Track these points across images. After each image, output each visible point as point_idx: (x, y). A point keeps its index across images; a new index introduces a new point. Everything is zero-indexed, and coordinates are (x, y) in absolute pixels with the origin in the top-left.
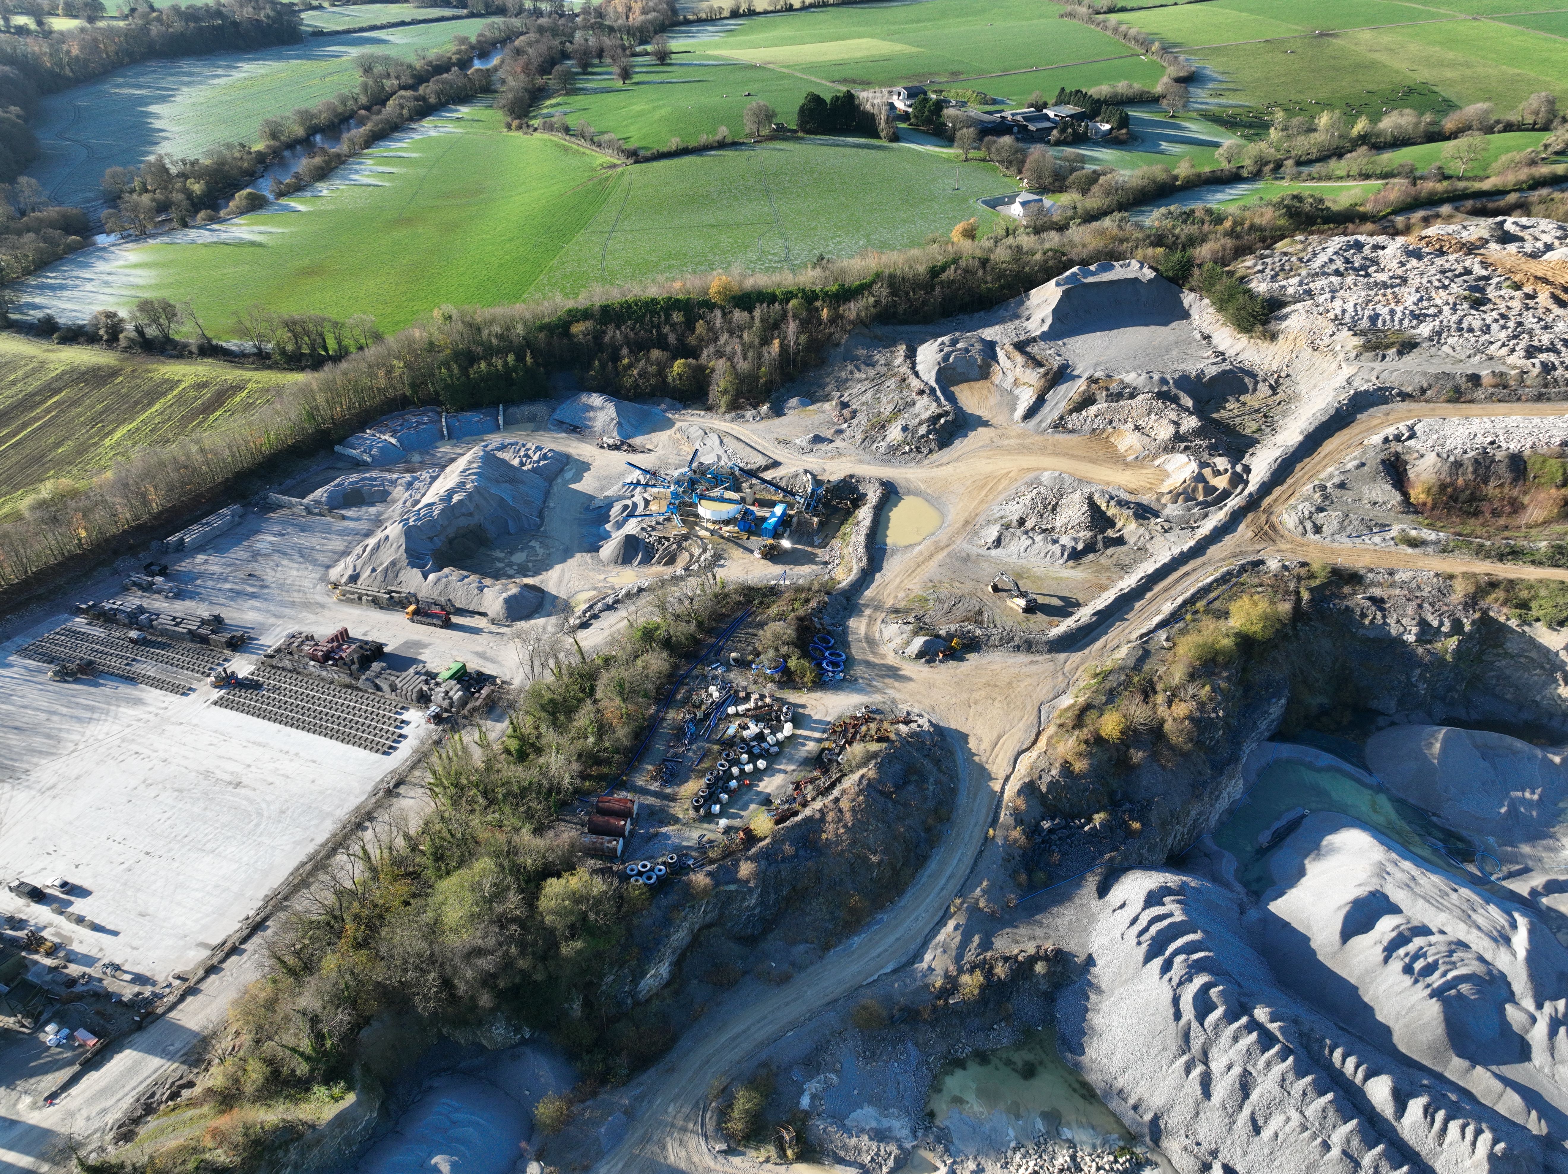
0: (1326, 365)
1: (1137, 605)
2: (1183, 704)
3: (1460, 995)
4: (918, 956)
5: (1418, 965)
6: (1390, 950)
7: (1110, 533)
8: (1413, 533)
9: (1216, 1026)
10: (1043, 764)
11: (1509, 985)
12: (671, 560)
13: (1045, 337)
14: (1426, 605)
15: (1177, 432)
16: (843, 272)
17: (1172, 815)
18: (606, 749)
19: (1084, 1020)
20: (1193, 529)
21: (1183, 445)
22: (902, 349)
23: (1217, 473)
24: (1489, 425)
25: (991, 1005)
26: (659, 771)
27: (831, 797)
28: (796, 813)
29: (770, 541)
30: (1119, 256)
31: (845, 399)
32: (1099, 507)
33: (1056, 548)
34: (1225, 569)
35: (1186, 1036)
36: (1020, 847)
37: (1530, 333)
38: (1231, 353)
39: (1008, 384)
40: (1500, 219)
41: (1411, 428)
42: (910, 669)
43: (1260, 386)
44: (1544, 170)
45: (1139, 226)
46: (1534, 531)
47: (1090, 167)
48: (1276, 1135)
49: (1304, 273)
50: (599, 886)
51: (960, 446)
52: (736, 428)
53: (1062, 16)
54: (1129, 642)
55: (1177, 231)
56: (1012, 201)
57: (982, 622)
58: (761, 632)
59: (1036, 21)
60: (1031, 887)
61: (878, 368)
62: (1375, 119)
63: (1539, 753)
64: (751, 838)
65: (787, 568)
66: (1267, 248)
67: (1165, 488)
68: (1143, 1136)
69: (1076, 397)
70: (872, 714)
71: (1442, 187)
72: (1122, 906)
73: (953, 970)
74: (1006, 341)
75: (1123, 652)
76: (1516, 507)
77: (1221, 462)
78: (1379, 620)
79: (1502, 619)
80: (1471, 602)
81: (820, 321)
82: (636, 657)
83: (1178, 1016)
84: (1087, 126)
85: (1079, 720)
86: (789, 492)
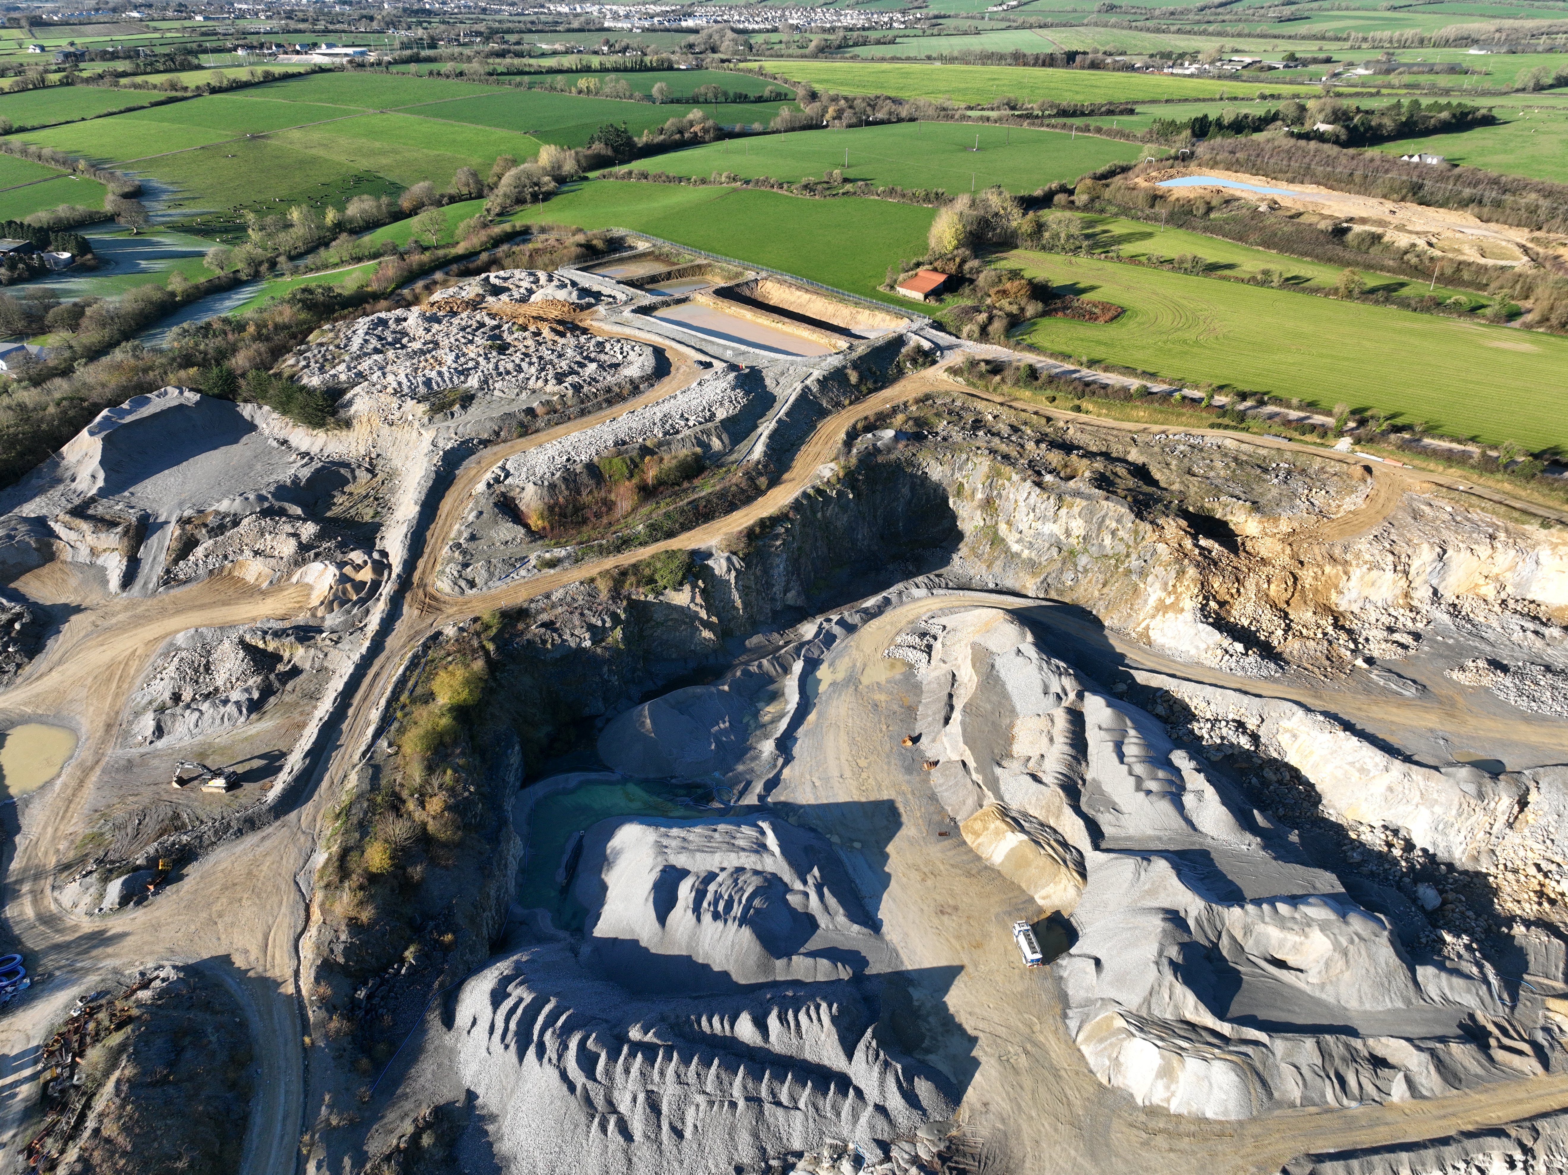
0: (407, 436)
1: (345, 726)
2: (435, 799)
3: (757, 910)
5: (721, 908)
6: (697, 909)
7: (281, 668)
8: (548, 556)
9: (607, 1073)
10: (328, 935)
11: (781, 879)
13: (104, 493)
14: (586, 612)
15: (300, 543)
17: (476, 907)
19: (493, 1156)
20: (361, 629)
21: (312, 553)
23: (358, 568)
24: (559, 446)
27: (87, 1134)
30: (151, 387)
32: (256, 648)
33: (231, 708)
34: (410, 654)
35: (588, 1101)
36: (346, 1034)
37: (551, 362)
38: (315, 450)
39: (83, 555)
40: (483, 275)
41: (503, 468)
42: (119, 923)
43: (357, 472)
44: (497, 230)
45: (158, 351)
46: (630, 520)
47: (67, 302)
48: (696, 1127)
49: (347, 358)
51: (55, 646)
54: (354, 766)
55: (202, 347)
57: (184, 825)
60: (378, 1065)
62: (341, 207)
63: (713, 689)
66: (301, 343)
67: (315, 601)
69: (174, 545)
70: (93, 1003)
71: (426, 257)
72: (474, 1023)
74: (57, 511)
75: (353, 779)
76: (610, 506)
77: (357, 556)
78: (558, 641)
79: (642, 598)
80: (616, 594)
83: (572, 1088)
84: (41, 258)
85: (343, 871)
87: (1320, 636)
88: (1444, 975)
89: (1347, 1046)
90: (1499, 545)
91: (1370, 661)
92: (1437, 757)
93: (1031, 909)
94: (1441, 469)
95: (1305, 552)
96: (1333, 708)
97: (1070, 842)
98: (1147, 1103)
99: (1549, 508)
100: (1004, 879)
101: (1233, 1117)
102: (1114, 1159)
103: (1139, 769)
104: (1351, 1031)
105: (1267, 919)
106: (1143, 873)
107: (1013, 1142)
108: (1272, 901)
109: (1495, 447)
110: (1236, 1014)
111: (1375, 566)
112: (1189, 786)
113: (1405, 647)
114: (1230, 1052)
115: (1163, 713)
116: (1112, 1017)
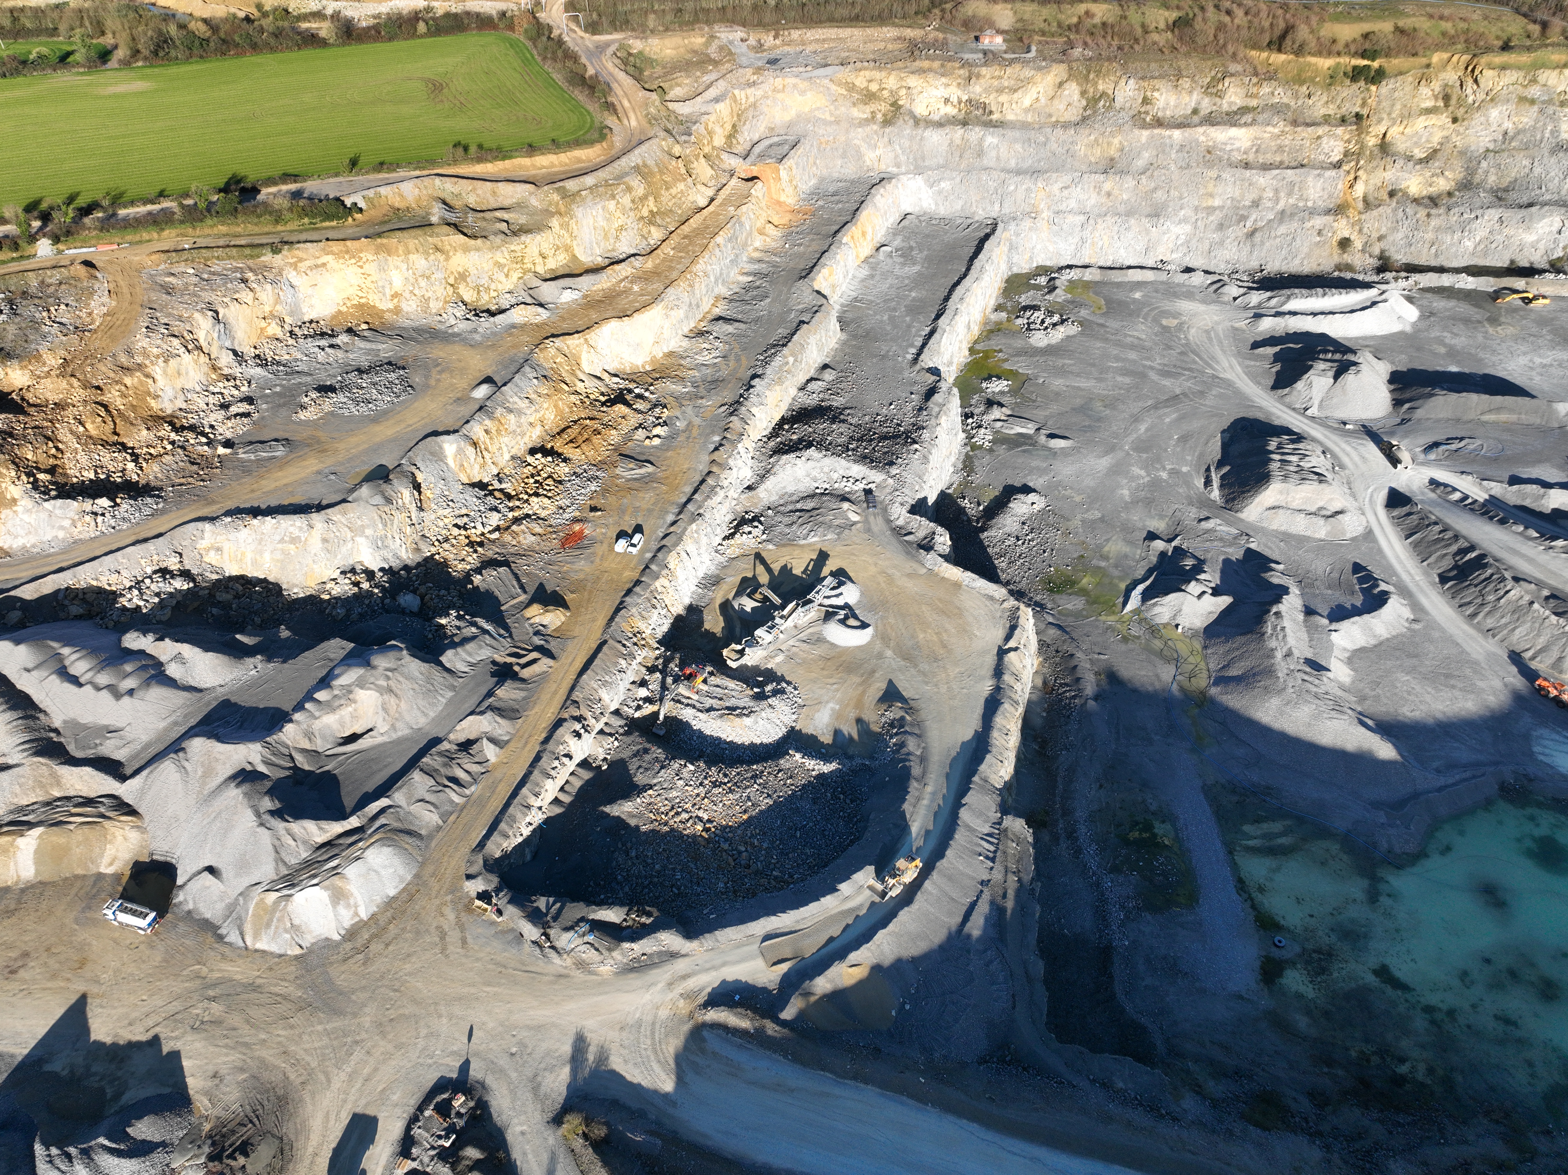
87: (169, 447)
88: (459, 650)
89: (440, 754)
90: (254, 285)
91: (228, 444)
92: (338, 491)
93: (106, 885)
94: (155, 235)
95: (94, 376)
96: (231, 505)
97: (92, 795)
98: (343, 932)
99: (267, 234)
100: (53, 884)
101: (409, 877)
103: (103, 679)
104: (435, 741)
105: (317, 714)
106: (186, 764)
108: (309, 697)
109: (187, 195)
110: (352, 804)
111: (168, 357)
112: (163, 658)
113: (247, 415)
114: (371, 835)
115: (81, 611)
116: (262, 900)
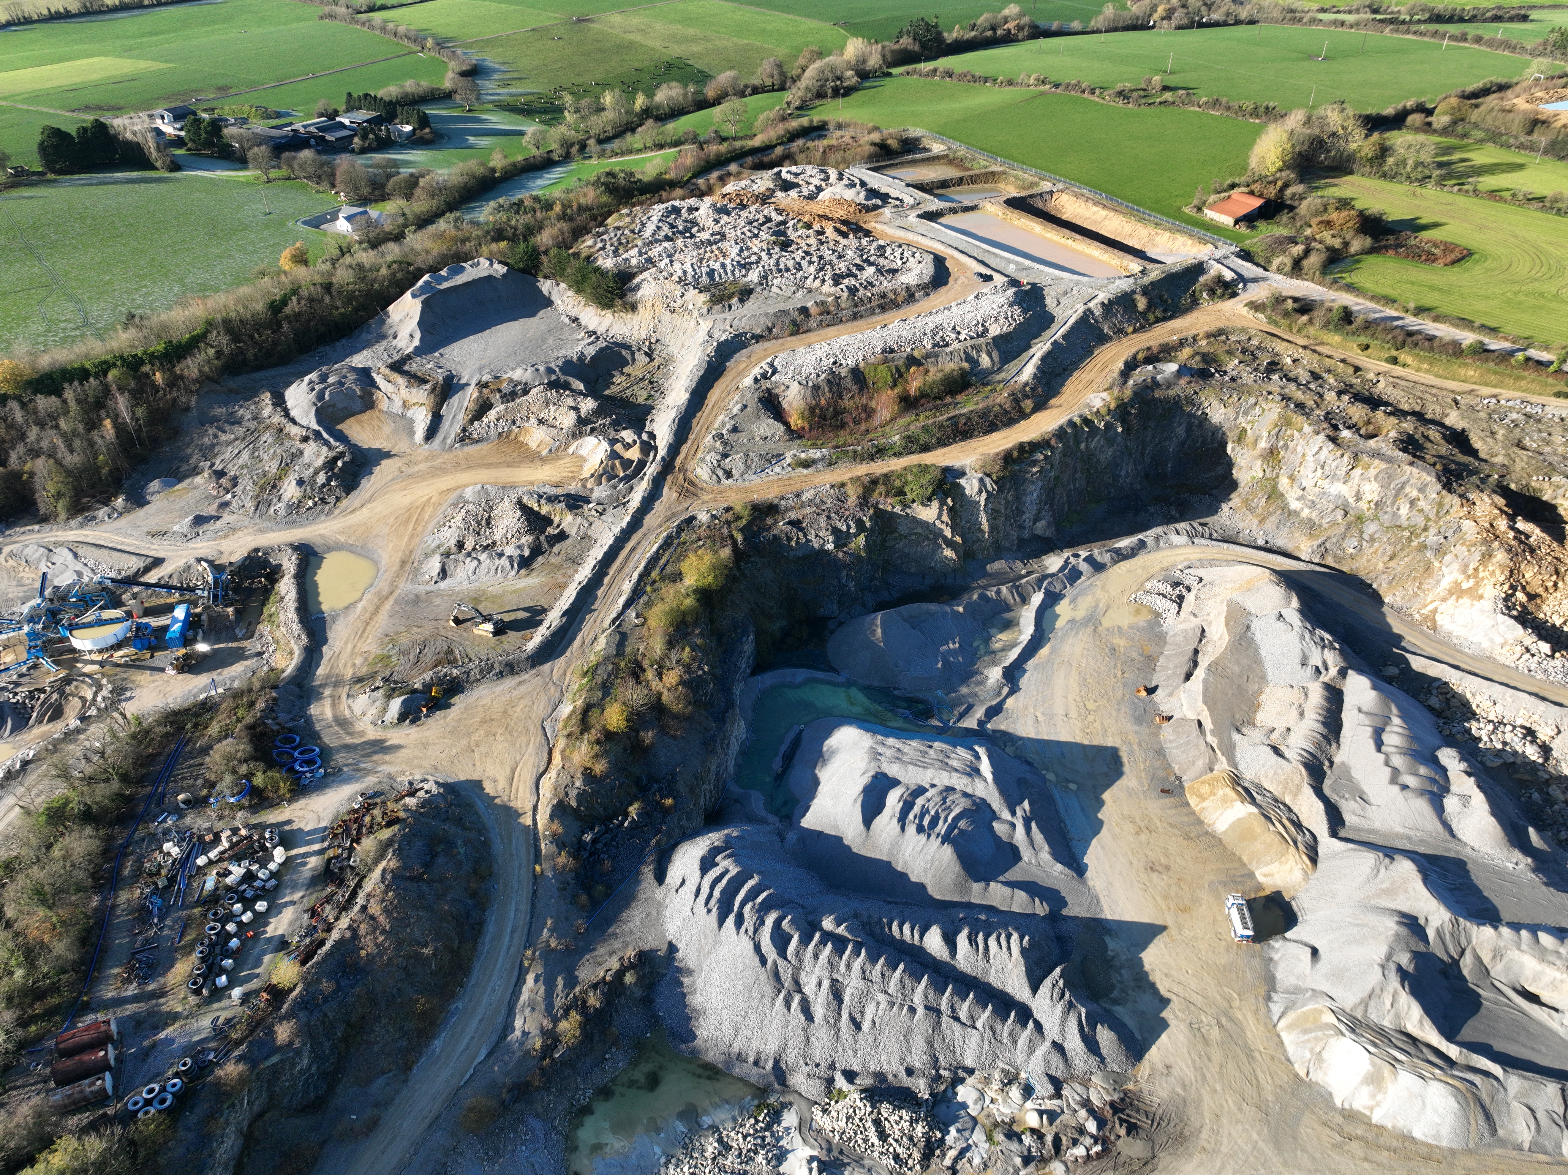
0: (686, 324)
1: (600, 593)
2: (672, 673)
3: (962, 832)
4: (508, 1027)
5: (926, 822)
6: (902, 819)
7: (550, 531)
8: (803, 455)
9: (797, 954)
10: (565, 780)
11: (989, 806)
12: (57, 713)
13: (419, 351)
14: (833, 515)
15: (579, 417)
16: (164, 327)
17: (696, 779)
18: (45, 976)
19: (685, 1006)
20: (624, 504)
21: (588, 428)
22: (266, 398)
23: (628, 446)
24: (827, 348)
25: (597, 1038)
26: (131, 970)
27: (357, 908)
28: (322, 943)
29: (182, 652)
30: (467, 257)
31: (218, 466)
32: (531, 509)
33: (505, 562)
34: (665, 534)
35: (776, 976)
36: (571, 870)
37: (830, 263)
38: (601, 330)
39: (397, 407)
40: (776, 170)
41: (771, 365)
42: (395, 737)
43: (637, 355)
44: (794, 124)
45: (475, 223)
46: (887, 429)
47: (405, 171)
48: (874, 1022)
49: (640, 243)
50: (95, 1146)
51: (368, 485)
52: (89, 534)
53: (321, 18)
54: (604, 631)
55: (513, 223)
56: (335, 218)
57: (455, 661)
58: (208, 759)
59: (294, 25)
60: (595, 903)
61: (246, 424)
62: (650, 94)
63: (948, 609)
64: (277, 994)
65: (214, 675)
66: (600, 225)
67: (586, 473)
68: (771, 1085)
69: (472, 406)
70: (371, 800)
71: (724, 148)
72: (683, 883)
73: (547, 1023)
74: (379, 364)
75: (602, 642)
76: (869, 413)
77: (628, 435)
78: (803, 540)
79: (889, 509)
80: (864, 501)
81: (156, 388)
82: (49, 847)
83: (763, 961)
84: (388, 130)
85: (584, 724)
86: (186, 589)
93: (1249, 884)
97: (1305, 823)
98: (1347, 1106)
100: (1225, 848)
101: (1444, 1144)
102: (1299, 1153)
103: (1398, 761)
105: (1524, 947)
106: (1383, 870)
107: (1191, 1110)
108: (1533, 929)
110: (1468, 1039)
112: (1454, 788)
114: (1454, 1077)
115: (1437, 706)
116: (1321, 1011)
